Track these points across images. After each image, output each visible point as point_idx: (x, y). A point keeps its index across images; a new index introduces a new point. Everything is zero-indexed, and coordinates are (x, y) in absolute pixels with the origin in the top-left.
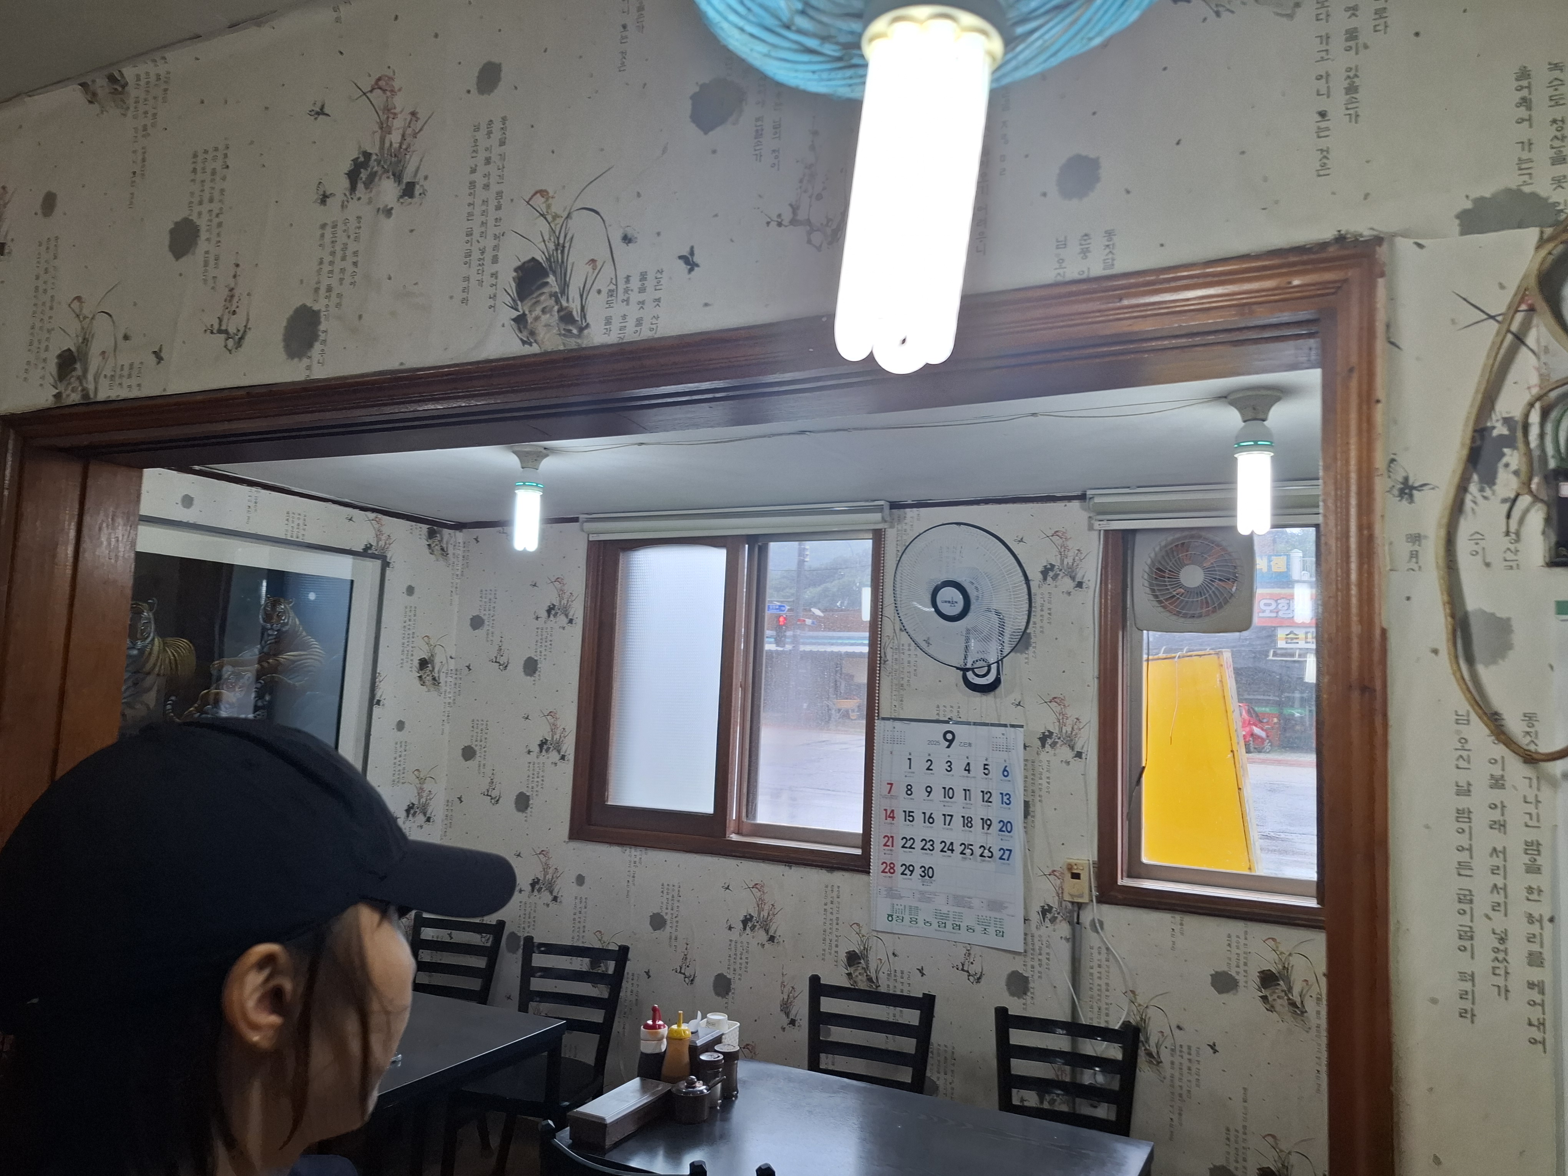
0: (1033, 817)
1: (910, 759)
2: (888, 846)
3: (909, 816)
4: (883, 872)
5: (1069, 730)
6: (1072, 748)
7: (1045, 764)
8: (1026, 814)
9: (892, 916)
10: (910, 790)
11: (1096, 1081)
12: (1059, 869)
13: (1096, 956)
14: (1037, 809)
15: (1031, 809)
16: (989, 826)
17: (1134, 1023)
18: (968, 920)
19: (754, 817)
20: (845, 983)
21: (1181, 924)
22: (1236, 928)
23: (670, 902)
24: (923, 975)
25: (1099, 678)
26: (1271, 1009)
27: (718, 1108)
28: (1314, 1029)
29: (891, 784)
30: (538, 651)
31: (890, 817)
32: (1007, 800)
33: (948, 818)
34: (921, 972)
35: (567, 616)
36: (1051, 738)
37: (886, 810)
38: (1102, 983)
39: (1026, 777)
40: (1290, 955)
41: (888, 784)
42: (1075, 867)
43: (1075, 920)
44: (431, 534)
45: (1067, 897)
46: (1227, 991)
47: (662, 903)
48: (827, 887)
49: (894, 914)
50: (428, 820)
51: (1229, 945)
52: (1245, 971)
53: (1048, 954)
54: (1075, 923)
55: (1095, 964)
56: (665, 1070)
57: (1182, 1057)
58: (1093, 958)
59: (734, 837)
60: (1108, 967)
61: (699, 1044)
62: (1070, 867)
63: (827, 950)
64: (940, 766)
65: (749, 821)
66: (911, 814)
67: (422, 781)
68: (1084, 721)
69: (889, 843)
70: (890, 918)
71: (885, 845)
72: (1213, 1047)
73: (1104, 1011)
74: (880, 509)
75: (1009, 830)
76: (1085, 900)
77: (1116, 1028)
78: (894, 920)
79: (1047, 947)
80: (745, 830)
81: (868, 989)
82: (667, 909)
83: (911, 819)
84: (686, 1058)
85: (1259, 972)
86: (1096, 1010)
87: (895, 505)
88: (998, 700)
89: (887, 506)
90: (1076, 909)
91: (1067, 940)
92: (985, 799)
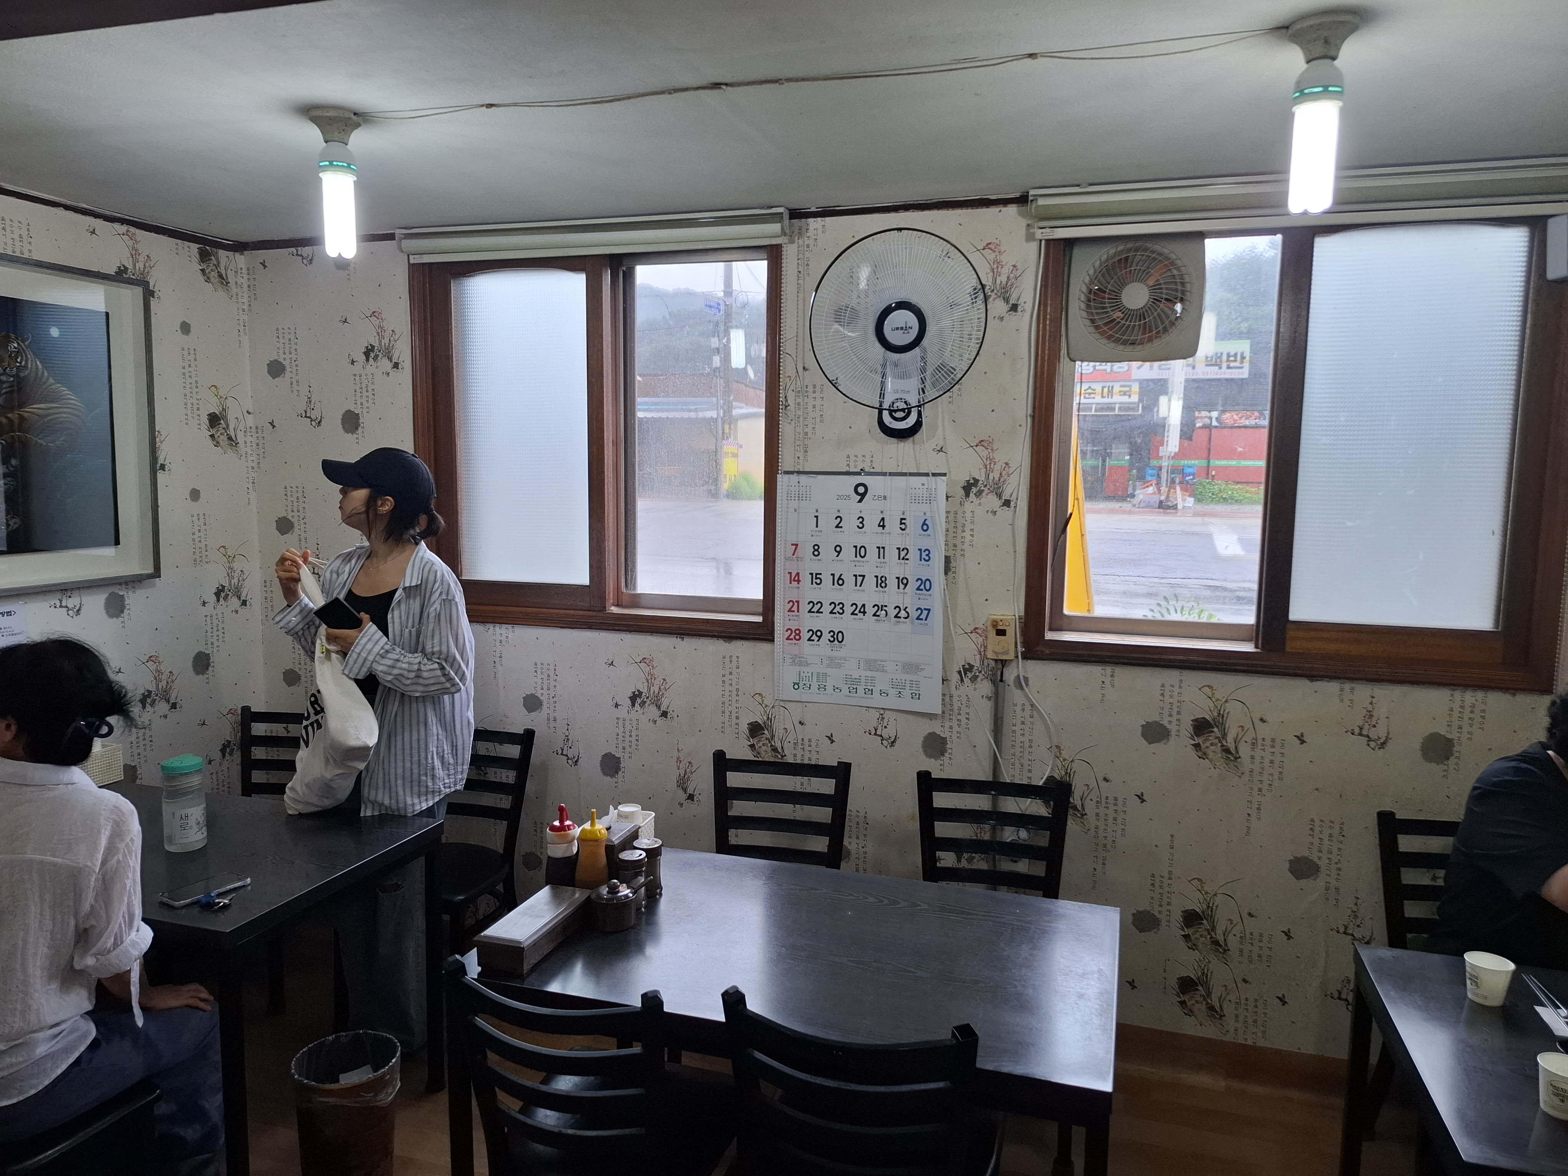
0: (954, 572)
1: (817, 517)
2: (794, 611)
3: (816, 578)
4: (788, 639)
5: (997, 476)
6: (1000, 496)
7: (968, 515)
8: (947, 570)
9: (798, 684)
10: (817, 550)
11: (1019, 838)
12: (982, 626)
13: (1019, 713)
14: (957, 564)
15: (952, 565)
16: (906, 585)
17: (1058, 778)
18: (882, 682)
19: (635, 588)
20: (749, 756)
21: (1112, 676)
22: (1171, 677)
23: (546, 682)
24: (832, 741)
25: (1033, 417)
26: (1204, 756)
27: (643, 910)
28: (1247, 773)
29: (797, 545)
30: (359, 403)
31: (794, 580)
32: (925, 555)
33: (860, 579)
34: (830, 739)
35: (390, 359)
36: (976, 487)
37: (790, 573)
38: (1026, 739)
39: (947, 530)
40: (1226, 701)
41: (792, 545)
42: (1001, 623)
43: (999, 678)
44: (204, 256)
45: (990, 655)
46: (1159, 741)
47: (536, 683)
48: (724, 657)
49: (801, 682)
50: (244, 603)
51: (1162, 695)
52: (1178, 720)
53: (968, 714)
54: (997, 680)
55: (1018, 721)
56: (579, 874)
57: (1107, 808)
58: (1015, 716)
59: (615, 610)
60: (1032, 723)
61: (616, 843)
62: (995, 624)
63: (727, 724)
64: (849, 523)
65: (629, 592)
66: (818, 576)
67: (231, 559)
68: (1014, 465)
69: (795, 608)
70: (796, 687)
71: (790, 611)
72: (1141, 798)
73: (1026, 767)
74: (777, 218)
75: (928, 588)
76: (1011, 656)
77: (1040, 784)
78: (801, 687)
79: (967, 706)
80: (625, 601)
81: (772, 760)
82: (542, 689)
83: (818, 581)
84: (603, 859)
85: (1192, 721)
86: (1018, 766)
87: (797, 214)
88: (917, 447)
89: (786, 216)
90: (1000, 666)
91: (989, 698)
92: (901, 557)
